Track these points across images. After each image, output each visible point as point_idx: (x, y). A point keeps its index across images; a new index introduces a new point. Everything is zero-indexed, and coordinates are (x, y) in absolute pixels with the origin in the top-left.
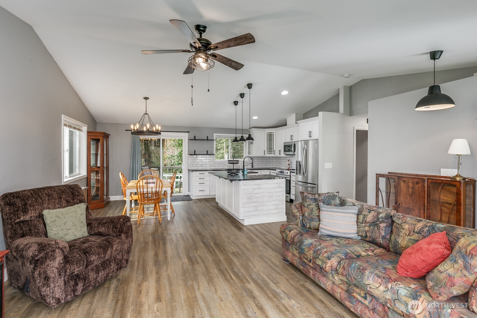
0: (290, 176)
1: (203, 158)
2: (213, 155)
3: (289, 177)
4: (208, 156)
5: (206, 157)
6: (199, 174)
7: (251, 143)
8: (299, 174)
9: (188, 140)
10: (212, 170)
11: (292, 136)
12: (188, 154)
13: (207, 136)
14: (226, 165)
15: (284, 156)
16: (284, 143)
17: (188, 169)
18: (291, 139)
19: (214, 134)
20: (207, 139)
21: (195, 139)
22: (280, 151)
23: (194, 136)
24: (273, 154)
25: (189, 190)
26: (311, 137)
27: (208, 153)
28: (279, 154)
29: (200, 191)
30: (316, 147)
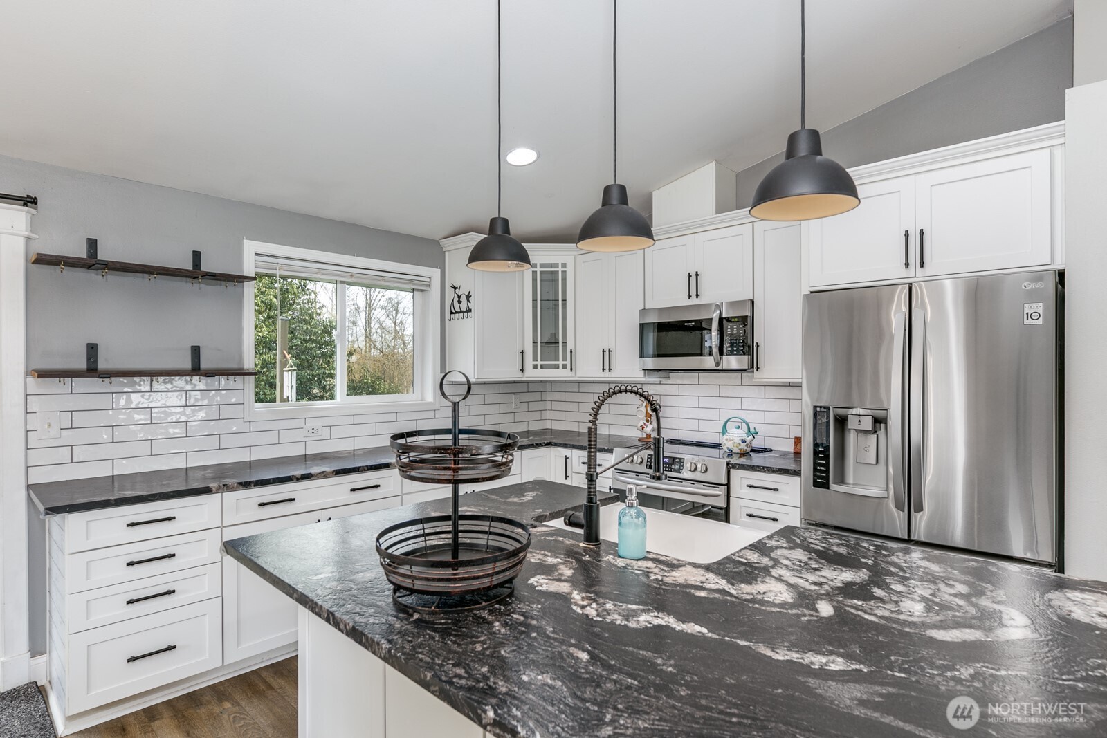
0: (728, 485)
1: (160, 400)
2: (239, 378)
3: (721, 491)
4: (200, 383)
5: (188, 387)
6: (128, 525)
7: (456, 312)
8: (835, 483)
9: (26, 260)
10: (240, 484)
11: (693, 279)
12: (27, 374)
13: (194, 252)
14: (325, 433)
15: (644, 379)
16: (644, 312)
17: (29, 483)
18: (693, 293)
19: (245, 240)
20: (191, 269)
21: (93, 261)
22: (607, 354)
23: (89, 240)
24: (563, 368)
25: (37, 646)
26: (922, 264)
27: (204, 365)
28: (604, 369)
29: (132, 659)
30: (1035, 316)
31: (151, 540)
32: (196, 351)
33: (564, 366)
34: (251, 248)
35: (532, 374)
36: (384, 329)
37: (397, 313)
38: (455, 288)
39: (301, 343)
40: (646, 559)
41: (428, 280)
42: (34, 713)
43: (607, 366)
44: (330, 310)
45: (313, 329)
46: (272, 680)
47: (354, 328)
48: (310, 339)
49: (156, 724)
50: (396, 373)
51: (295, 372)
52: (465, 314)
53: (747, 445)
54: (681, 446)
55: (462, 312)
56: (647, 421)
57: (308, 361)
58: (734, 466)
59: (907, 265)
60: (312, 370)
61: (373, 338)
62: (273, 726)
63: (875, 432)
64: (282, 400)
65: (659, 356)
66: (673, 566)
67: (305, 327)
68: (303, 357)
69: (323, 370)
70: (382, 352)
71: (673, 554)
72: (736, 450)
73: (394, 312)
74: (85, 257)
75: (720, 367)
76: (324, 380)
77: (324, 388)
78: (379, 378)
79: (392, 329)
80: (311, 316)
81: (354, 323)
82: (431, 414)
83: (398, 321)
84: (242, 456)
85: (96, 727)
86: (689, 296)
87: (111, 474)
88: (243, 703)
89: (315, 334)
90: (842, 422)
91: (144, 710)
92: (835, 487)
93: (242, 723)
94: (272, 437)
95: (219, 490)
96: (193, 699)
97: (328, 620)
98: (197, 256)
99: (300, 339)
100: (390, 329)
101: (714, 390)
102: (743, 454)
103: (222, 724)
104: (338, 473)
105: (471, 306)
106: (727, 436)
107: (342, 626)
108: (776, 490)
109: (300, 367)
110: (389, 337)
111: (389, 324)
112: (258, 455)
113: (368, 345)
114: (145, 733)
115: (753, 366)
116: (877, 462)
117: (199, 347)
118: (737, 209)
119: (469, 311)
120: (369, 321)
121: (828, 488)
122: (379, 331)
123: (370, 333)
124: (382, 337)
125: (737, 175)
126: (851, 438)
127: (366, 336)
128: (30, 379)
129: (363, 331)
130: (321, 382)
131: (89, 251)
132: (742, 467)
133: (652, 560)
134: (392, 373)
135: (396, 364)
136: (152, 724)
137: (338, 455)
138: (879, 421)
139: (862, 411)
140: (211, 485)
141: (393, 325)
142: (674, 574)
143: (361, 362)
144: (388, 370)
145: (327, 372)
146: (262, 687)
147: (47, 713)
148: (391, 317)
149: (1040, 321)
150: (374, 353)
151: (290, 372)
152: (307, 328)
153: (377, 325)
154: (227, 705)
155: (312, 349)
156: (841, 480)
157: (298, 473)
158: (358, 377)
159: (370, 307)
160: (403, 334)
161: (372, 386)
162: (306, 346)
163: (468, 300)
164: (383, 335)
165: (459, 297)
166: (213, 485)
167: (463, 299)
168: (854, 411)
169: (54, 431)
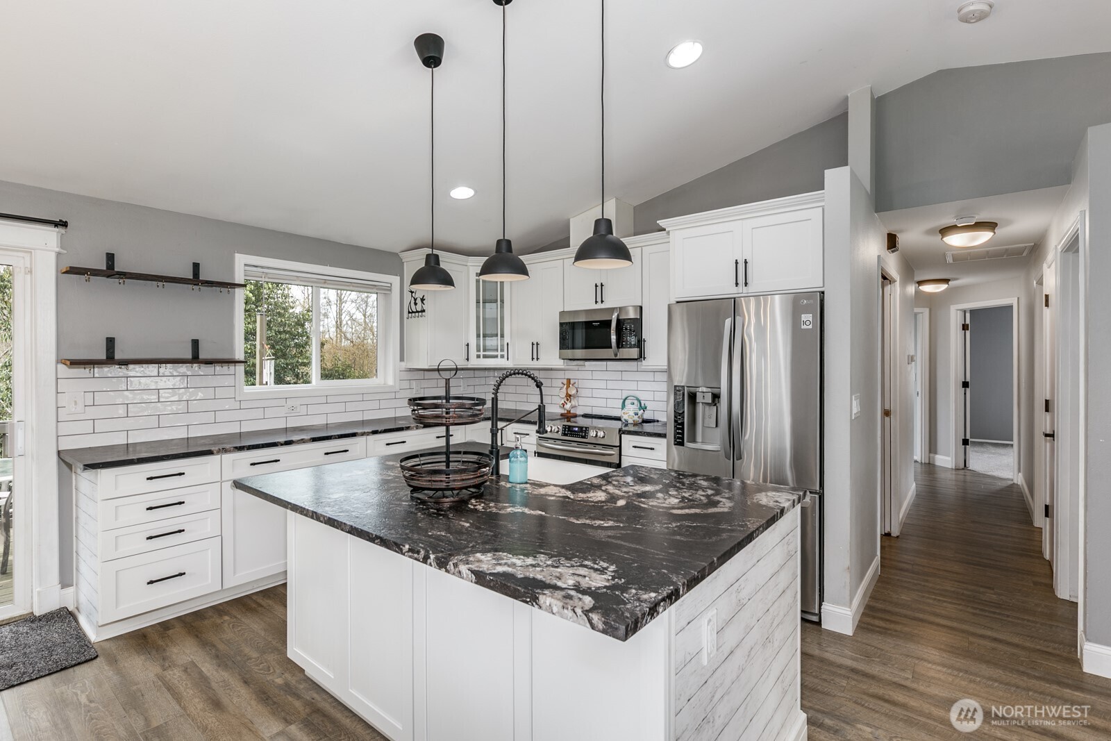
0: (620, 446)
1: (163, 383)
2: (231, 366)
3: (614, 452)
4: (198, 370)
5: (189, 373)
6: (148, 479)
7: (413, 312)
8: (688, 442)
9: (57, 271)
10: (236, 448)
11: (599, 289)
12: (57, 362)
13: (194, 263)
14: (303, 410)
15: (563, 367)
16: (562, 314)
17: (59, 449)
18: (599, 299)
19: (236, 254)
20: (192, 278)
21: (110, 272)
22: (535, 346)
23: (108, 254)
24: (501, 357)
25: (66, 578)
26: (746, 284)
27: (202, 356)
28: (533, 359)
29: (151, 582)
30: (808, 323)
31: (165, 491)
32: (195, 343)
33: (502, 356)
34: (241, 260)
35: (475, 362)
36: (354, 320)
37: (367, 306)
38: (412, 292)
39: (276, 334)
40: (526, 483)
41: (389, 285)
42: (68, 629)
43: (535, 356)
44: (302, 303)
45: (287, 322)
46: (261, 601)
47: (326, 320)
48: (284, 331)
49: (170, 632)
50: (366, 362)
51: (273, 361)
52: (420, 314)
53: (639, 417)
54: (594, 420)
55: (418, 312)
56: (568, 400)
57: (282, 351)
58: (624, 432)
59: (737, 284)
60: (285, 359)
61: (344, 329)
62: (265, 630)
63: (715, 405)
64: (261, 383)
65: (586, 348)
66: (541, 485)
67: (279, 320)
68: (278, 347)
69: (297, 358)
70: (352, 342)
71: (543, 480)
72: (630, 421)
73: (364, 305)
74: (105, 269)
75: (618, 357)
76: (298, 368)
77: (297, 376)
78: (349, 366)
79: (362, 321)
80: (285, 309)
81: (326, 315)
82: (393, 396)
83: (368, 314)
84: (234, 429)
85: (121, 635)
86: (596, 302)
87: (126, 443)
88: (239, 617)
89: (289, 326)
90: (693, 397)
91: (159, 624)
92: (687, 444)
93: (240, 628)
94: (259, 414)
95: (219, 452)
96: (198, 615)
97: (312, 518)
98: (196, 267)
99: (275, 330)
100: (360, 321)
101: (618, 376)
102: (635, 424)
103: (224, 630)
104: (314, 440)
105: (425, 308)
106: (625, 410)
107: (322, 519)
108: (652, 449)
109: (276, 356)
110: (359, 329)
111: (359, 316)
112: (246, 428)
113: (338, 336)
114: (162, 638)
115: (641, 356)
116: (717, 426)
117: (198, 340)
118: (634, 235)
119: (423, 311)
120: (340, 313)
121: (683, 445)
122: (349, 322)
123: (341, 325)
124: (352, 328)
125: (635, 208)
126: (700, 408)
127: (337, 327)
128: (61, 366)
129: (335, 323)
130: (294, 370)
131: (107, 263)
132: (630, 433)
133: (531, 484)
134: (362, 362)
135: (366, 354)
136: (167, 632)
137: (314, 428)
138: (716, 397)
139: (705, 389)
140: (212, 449)
141: (363, 317)
142: (541, 490)
143: (332, 351)
144: (358, 359)
145: (300, 361)
146: (254, 606)
147: (78, 627)
148: (361, 310)
149: (810, 327)
150: (345, 343)
151: (268, 361)
152: (281, 321)
153: (348, 318)
154: (226, 618)
155: (286, 339)
156: (693, 440)
157: (282, 440)
158: (329, 365)
159: (341, 300)
160: (372, 326)
161: (343, 374)
162: (280, 338)
163: (422, 302)
164: (354, 327)
165: (415, 300)
166: (214, 449)
167: (419, 301)
168: (700, 389)
169: (80, 407)
